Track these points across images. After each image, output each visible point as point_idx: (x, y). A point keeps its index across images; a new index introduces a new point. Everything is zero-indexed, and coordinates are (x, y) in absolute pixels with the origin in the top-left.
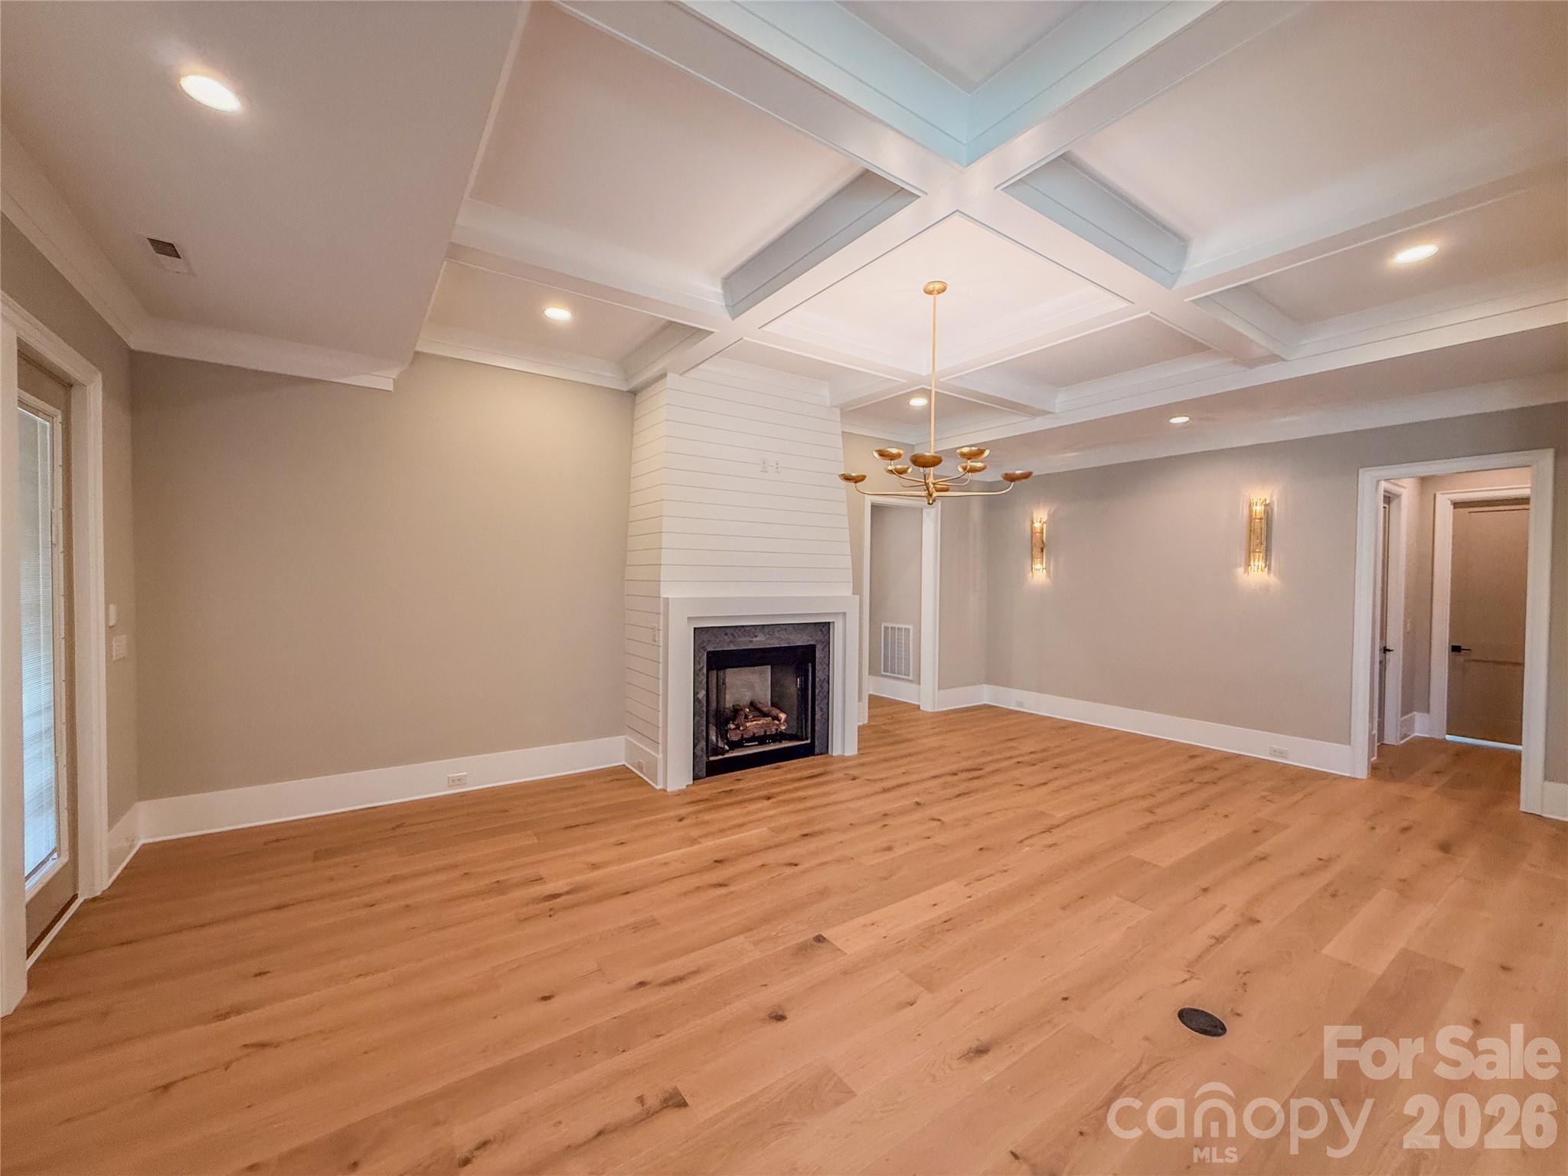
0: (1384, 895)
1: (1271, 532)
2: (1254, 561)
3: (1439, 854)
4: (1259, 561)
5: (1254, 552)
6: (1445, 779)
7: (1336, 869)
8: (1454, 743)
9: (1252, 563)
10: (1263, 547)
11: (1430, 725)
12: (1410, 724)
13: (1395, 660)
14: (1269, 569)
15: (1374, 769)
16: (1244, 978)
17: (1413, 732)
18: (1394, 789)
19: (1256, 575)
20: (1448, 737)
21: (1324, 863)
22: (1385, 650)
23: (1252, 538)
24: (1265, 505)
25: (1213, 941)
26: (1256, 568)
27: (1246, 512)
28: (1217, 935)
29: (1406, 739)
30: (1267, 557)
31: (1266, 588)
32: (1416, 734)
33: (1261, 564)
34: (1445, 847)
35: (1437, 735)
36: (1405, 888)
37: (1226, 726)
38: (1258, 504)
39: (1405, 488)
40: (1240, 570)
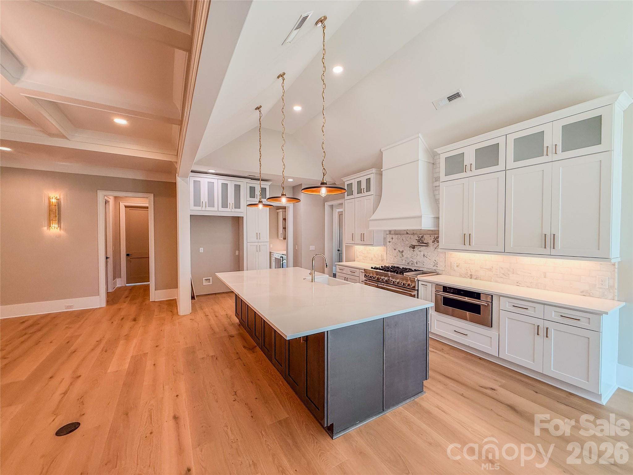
0: (122, 342)
1: (60, 212)
2: (53, 224)
3: (134, 322)
4: (55, 224)
5: (52, 220)
6: (129, 299)
7: (104, 342)
8: (130, 286)
9: (52, 225)
10: (57, 218)
11: (121, 282)
12: (115, 283)
13: (110, 261)
14: (60, 228)
15: (108, 302)
16: (81, 400)
17: (116, 285)
18: (116, 307)
19: (54, 230)
20: (127, 285)
21: (99, 342)
22: (107, 258)
23: (51, 214)
24: (57, 199)
25: (63, 395)
26: (54, 227)
27: (47, 201)
28: (63, 392)
29: (114, 289)
30: (59, 222)
31: (59, 236)
32: (118, 286)
33: (56, 226)
34: (135, 320)
35: (123, 285)
36: (128, 338)
37: (42, 302)
38: (54, 198)
39: (110, 199)
40: (45, 228)
